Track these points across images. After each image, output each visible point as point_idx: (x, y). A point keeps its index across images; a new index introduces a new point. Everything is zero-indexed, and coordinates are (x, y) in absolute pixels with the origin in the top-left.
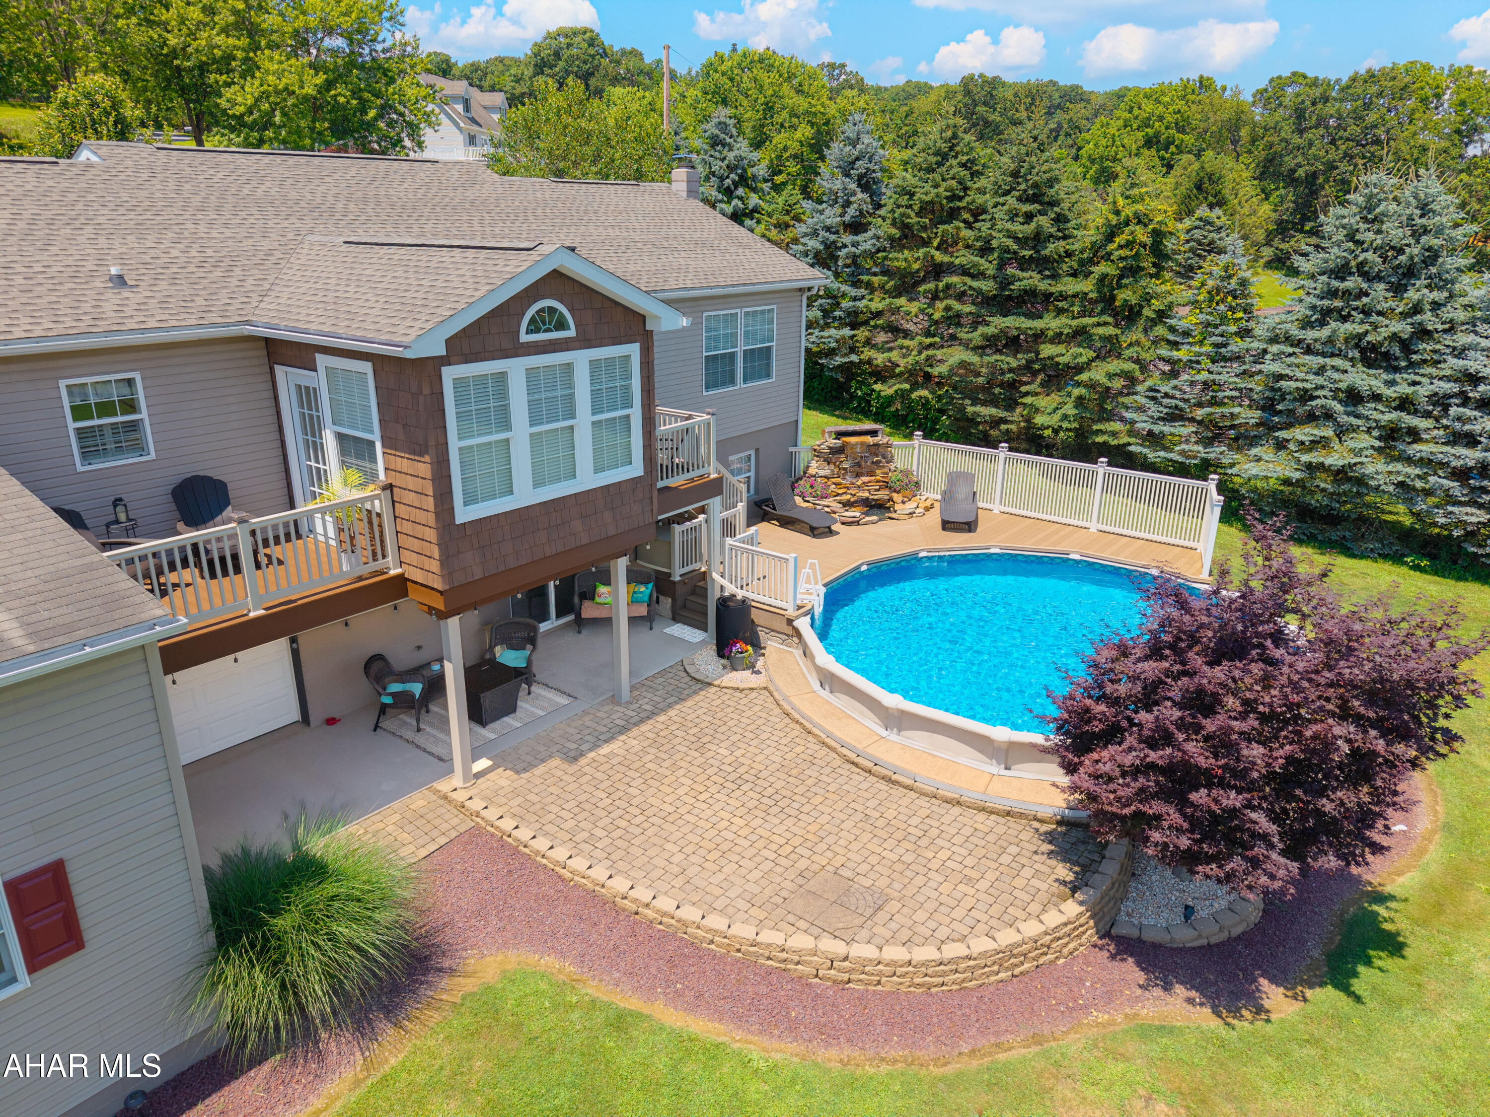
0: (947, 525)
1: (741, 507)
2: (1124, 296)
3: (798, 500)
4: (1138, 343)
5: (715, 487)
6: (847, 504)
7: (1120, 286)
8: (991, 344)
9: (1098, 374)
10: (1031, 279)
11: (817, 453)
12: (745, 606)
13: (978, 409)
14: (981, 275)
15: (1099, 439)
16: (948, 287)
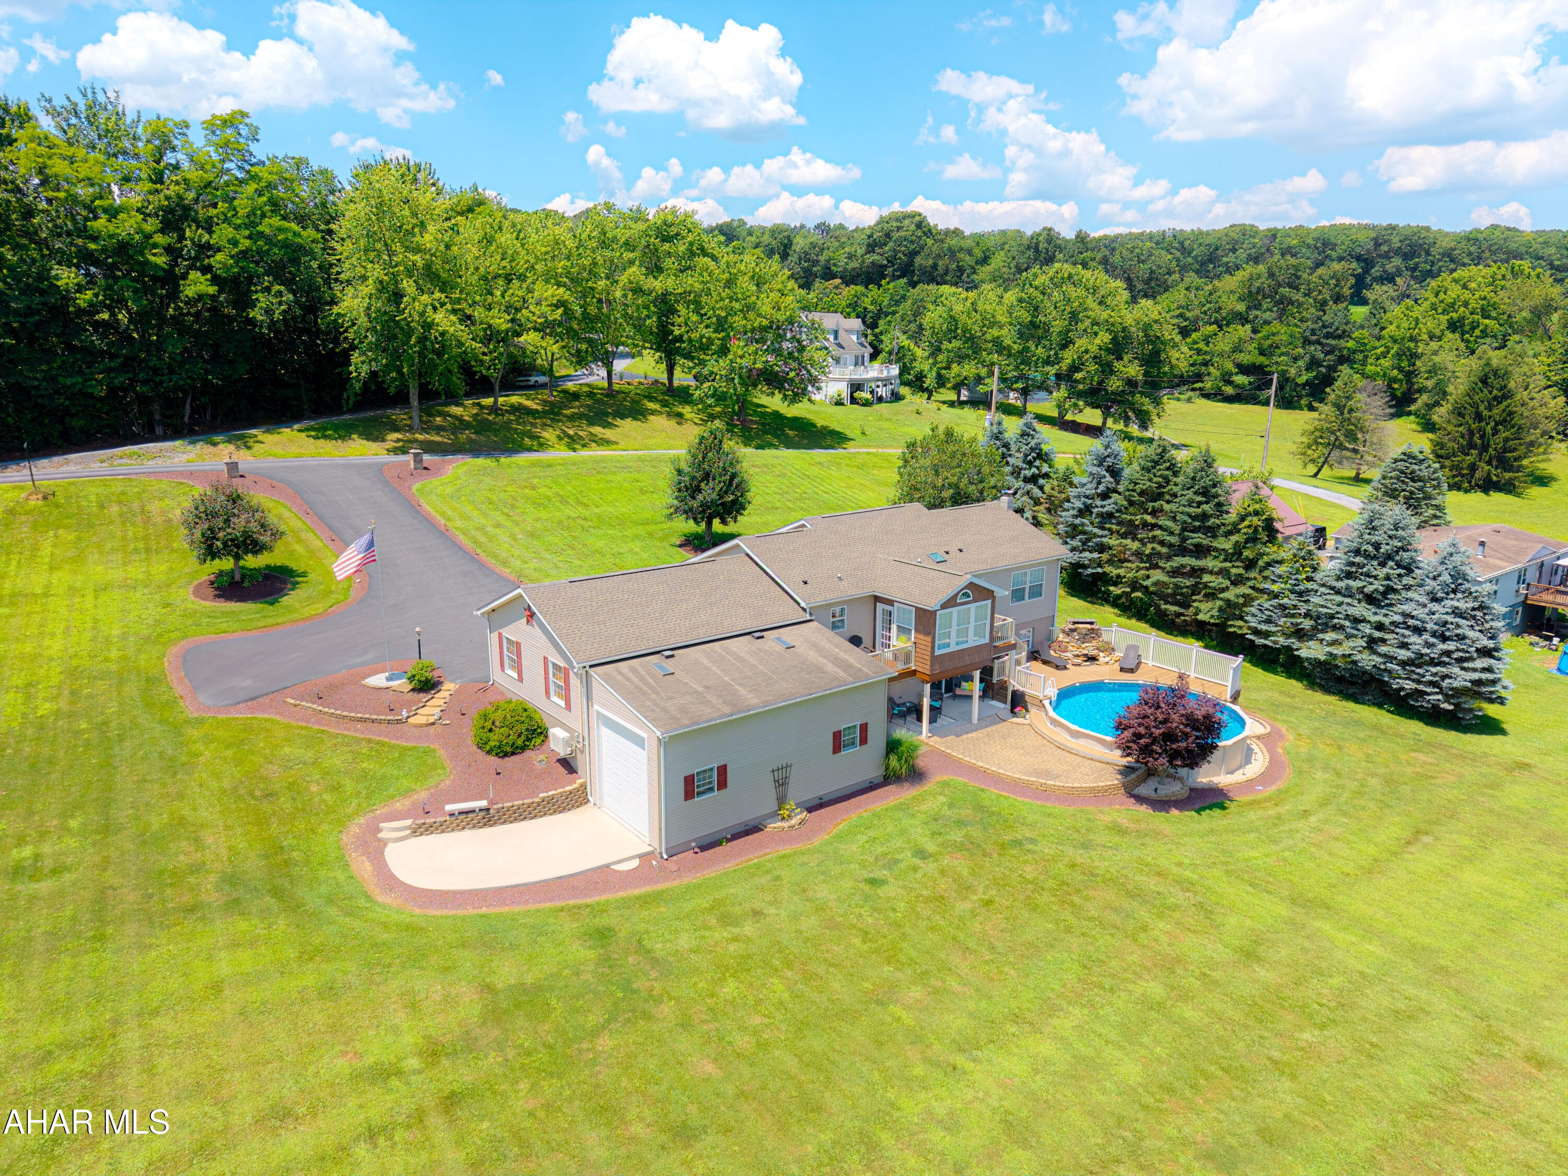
0: (1122, 670)
1: (1024, 654)
2: (1246, 553)
3: (1052, 652)
4: (1255, 579)
5: (1013, 647)
6: (1078, 656)
7: (1244, 548)
8: (1175, 572)
9: (1230, 595)
10: (1198, 538)
11: (1064, 632)
12: (1023, 695)
13: (1168, 607)
14: (1172, 533)
15: (1231, 630)
16: (1154, 537)
